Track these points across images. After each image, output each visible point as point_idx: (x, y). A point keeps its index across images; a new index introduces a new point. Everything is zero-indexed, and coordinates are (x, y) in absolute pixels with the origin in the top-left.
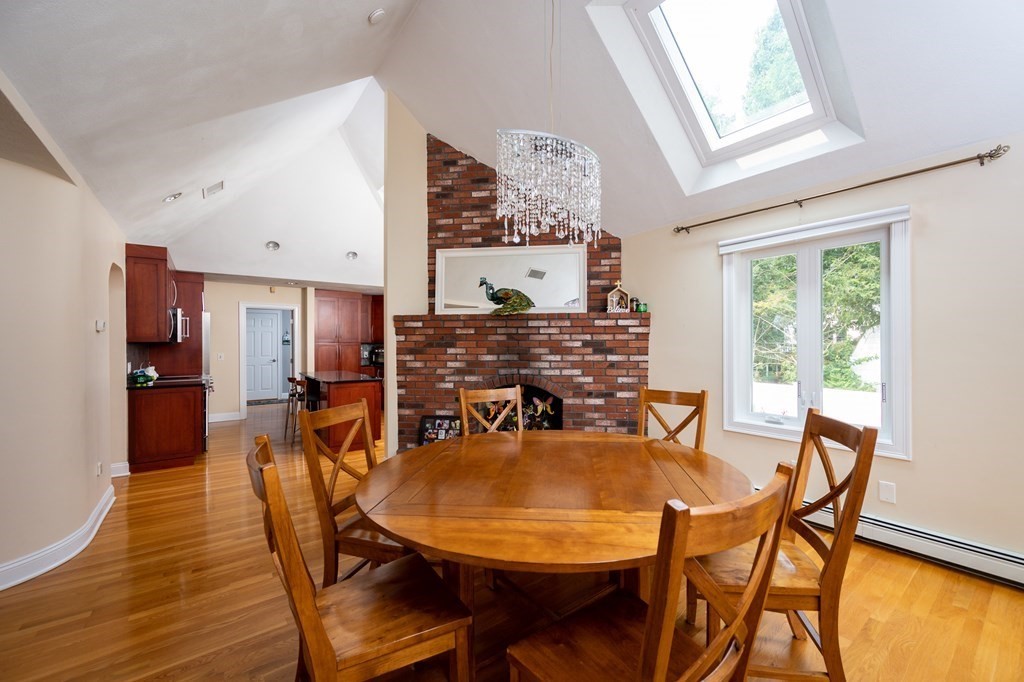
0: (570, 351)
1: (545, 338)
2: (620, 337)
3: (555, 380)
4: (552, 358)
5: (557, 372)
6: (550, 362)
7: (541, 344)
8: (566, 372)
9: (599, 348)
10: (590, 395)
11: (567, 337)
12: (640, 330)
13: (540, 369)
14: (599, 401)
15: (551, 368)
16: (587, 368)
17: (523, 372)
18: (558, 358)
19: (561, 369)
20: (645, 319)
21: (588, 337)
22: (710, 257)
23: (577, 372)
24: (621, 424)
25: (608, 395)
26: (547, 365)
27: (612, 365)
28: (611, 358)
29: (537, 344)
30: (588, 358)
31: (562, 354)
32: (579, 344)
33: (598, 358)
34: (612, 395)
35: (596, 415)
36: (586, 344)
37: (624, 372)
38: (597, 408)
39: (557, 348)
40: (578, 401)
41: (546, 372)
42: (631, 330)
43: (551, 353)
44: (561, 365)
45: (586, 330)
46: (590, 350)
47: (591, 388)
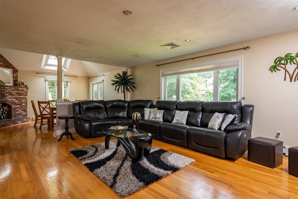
0: (13, 95)
1: (8, 91)
2: (23, 92)
3: (10, 102)
4: (9, 96)
5: (11, 100)
6: (9, 97)
7: (7, 93)
8: (12, 100)
9: (19, 94)
10: (18, 105)
11: (13, 91)
12: (26, 91)
13: (7, 99)
14: (19, 106)
15: (9, 99)
16: (17, 99)
17: (3, 100)
18: (11, 96)
19: (11, 99)
20: (27, 89)
21: (17, 92)
22: (43, 79)
23: (15, 100)
24: (23, 110)
25: (21, 105)
26: (8, 98)
27: (22, 98)
28: (21, 96)
29: (6, 93)
30: (17, 96)
31: (12, 95)
32: (15, 93)
33: (19, 96)
34: (22, 105)
35: (18, 109)
36: (16, 93)
37: (23, 99)
38: (18, 108)
39: (11, 94)
40: (15, 106)
41: (8, 100)
42: (25, 91)
43: (9, 95)
44: (11, 98)
45: (17, 90)
46: (17, 95)
47: (18, 103)
